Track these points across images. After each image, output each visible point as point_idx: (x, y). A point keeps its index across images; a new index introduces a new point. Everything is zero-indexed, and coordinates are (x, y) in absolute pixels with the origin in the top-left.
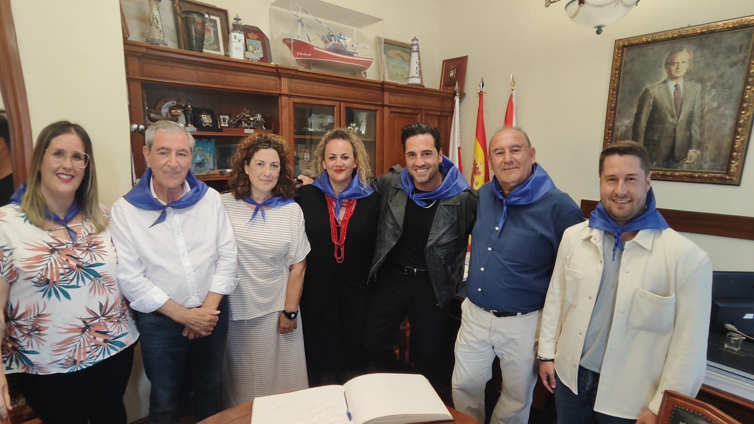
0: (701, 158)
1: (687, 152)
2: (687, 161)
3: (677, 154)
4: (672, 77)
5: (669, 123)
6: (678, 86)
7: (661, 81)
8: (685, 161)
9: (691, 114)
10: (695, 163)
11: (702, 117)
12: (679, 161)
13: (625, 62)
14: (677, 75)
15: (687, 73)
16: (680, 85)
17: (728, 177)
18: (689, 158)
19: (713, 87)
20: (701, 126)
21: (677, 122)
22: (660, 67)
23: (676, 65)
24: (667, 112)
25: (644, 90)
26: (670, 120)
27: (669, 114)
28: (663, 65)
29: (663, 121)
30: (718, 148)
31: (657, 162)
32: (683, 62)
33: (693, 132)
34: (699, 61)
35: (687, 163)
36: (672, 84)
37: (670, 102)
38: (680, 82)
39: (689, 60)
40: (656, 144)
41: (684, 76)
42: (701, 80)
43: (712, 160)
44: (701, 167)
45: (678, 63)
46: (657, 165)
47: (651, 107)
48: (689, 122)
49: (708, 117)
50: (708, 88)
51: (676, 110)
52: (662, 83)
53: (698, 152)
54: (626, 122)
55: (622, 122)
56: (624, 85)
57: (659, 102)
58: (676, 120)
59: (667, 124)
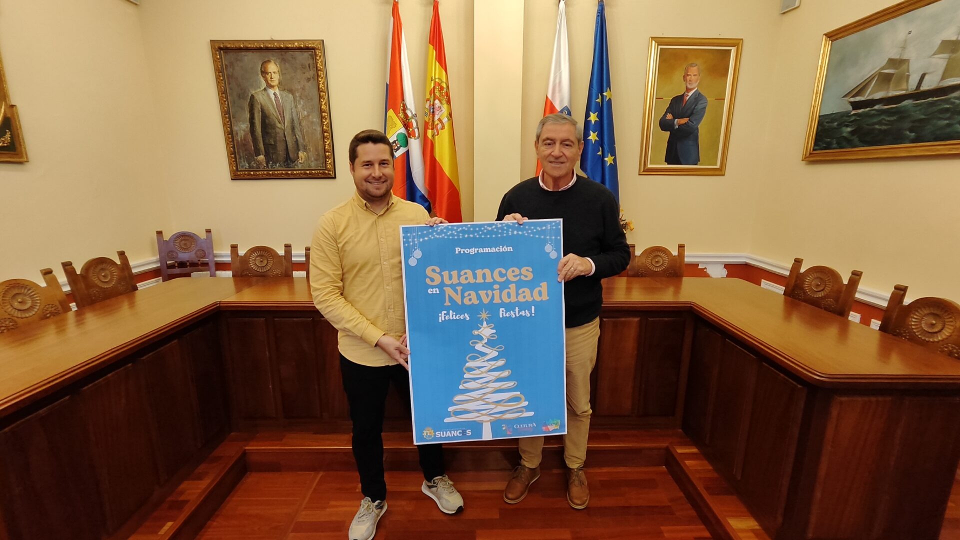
0: (308, 158)
1: (298, 153)
2: (300, 161)
3: (291, 155)
5: (278, 127)
6: (276, 95)
7: (262, 88)
9: (292, 121)
10: (305, 162)
11: (300, 124)
12: (295, 162)
14: (272, 84)
16: (277, 93)
17: (327, 172)
18: (300, 158)
19: (301, 98)
20: (301, 131)
23: (270, 74)
24: (274, 118)
25: (250, 95)
26: (279, 125)
27: (276, 120)
28: (260, 73)
29: (274, 127)
30: (317, 150)
31: (279, 163)
32: (274, 72)
33: (297, 136)
35: (300, 163)
36: (271, 92)
37: (274, 109)
38: (277, 91)
40: (274, 147)
41: (278, 85)
42: (291, 91)
43: (316, 160)
44: (310, 166)
45: (270, 73)
46: (280, 166)
47: (261, 113)
49: (303, 124)
51: (281, 117)
52: (263, 90)
53: (305, 153)
54: (242, 127)
55: (239, 127)
56: (231, 89)
57: (265, 108)
58: (283, 127)
59: (277, 129)
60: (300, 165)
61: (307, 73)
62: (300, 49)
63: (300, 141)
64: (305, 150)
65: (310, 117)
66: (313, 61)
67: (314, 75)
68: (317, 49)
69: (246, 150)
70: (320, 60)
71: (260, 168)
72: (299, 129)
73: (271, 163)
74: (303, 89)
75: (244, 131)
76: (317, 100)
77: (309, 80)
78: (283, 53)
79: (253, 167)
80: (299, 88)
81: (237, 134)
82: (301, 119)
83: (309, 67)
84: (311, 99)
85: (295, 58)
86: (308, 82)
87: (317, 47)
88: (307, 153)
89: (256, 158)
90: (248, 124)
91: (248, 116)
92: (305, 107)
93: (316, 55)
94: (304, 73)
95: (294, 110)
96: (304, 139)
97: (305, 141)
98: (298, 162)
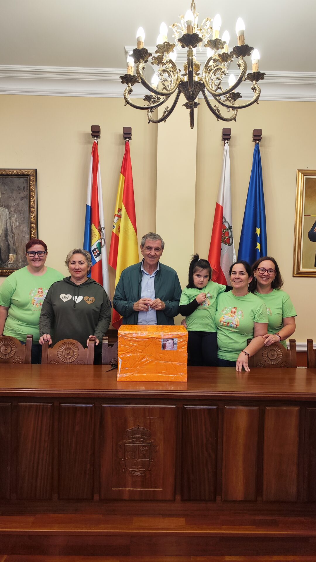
60: (9, 266)
61: (22, 193)
62: (17, 175)
63: (12, 245)
64: (15, 252)
66: (27, 184)
67: (27, 194)
68: (31, 176)
70: (33, 184)
72: (11, 237)
74: (17, 205)
76: (27, 214)
77: (22, 199)
78: (4, 178)
83: (24, 189)
84: (23, 213)
85: (13, 182)
86: (22, 200)
88: (17, 256)
92: (18, 219)
93: (30, 180)
94: (19, 193)
95: (8, 221)
96: (14, 244)
97: (15, 246)
98: (8, 262)
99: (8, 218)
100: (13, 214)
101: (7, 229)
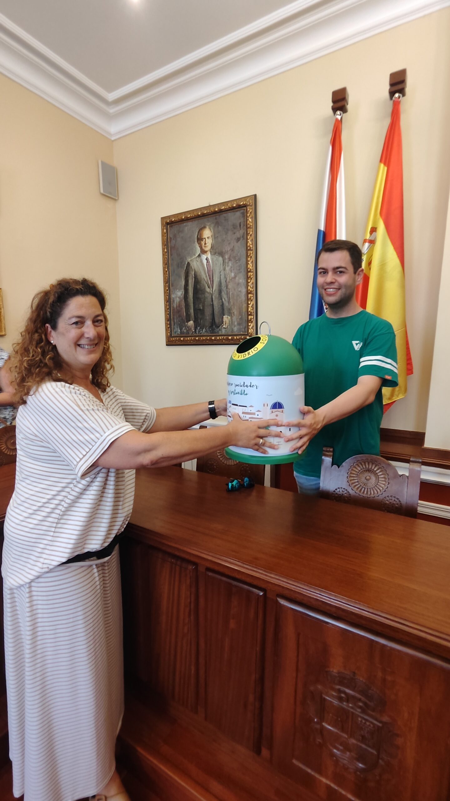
0: (232, 322)
1: (223, 318)
2: (224, 326)
3: (217, 320)
4: (203, 252)
5: (207, 292)
6: (208, 259)
7: (197, 255)
8: (223, 326)
10: (229, 327)
11: (227, 286)
13: (170, 238)
14: (206, 249)
15: (212, 247)
16: (209, 258)
17: (248, 337)
18: (224, 323)
19: (230, 259)
20: (227, 294)
21: (212, 291)
22: (194, 242)
23: (204, 240)
24: (205, 283)
25: (187, 263)
26: (208, 290)
27: (206, 285)
28: (196, 241)
29: (204, 291)
30: (240, 313)
31: (205, 329)
32: (208, 238)
33: (223, 300)
34: (218, 237)
35: (224, 328)
36: (204, 257)
37: (205, 274)
38: (209, 255)
39: (212, 236)
40: (202, 311)
41: (210, 250)
43: (239, 324)
44: (233, 331)
45: (205, 238)
46: (206, 332)
47: (194, 279)
48: (220, 292)
50: (227, 261)
51: (210, 281)
52: (197, 257)
53: (229, 317)
54: (178, 294)
55: (176, 294)
56: (172, 259)
57: (198, 274)
58: (211, 290)
59: (206, 294)
60: (223, 331)
61: (238, 232)
62: (232, 209)
63: (226, 304)
64: (230, 314)
65: (237, 278)
66: (244, 219)
67: (244, 233)
68: (248, 205)
69: (179, 316)
70: (251, 216)
71: (189, 334)
72: (226, 292)
73: (199, 328)
74: (232, 250)
75: (179, 298)
76: (244, 260)
77: (238, 240)
78: (218, 217)
79: (184, 333)
80: (229, 250)
81: (174, 301)
82: (228, 281)
83: (240, 226)
84: (239, 260)
85: (227, 219)
86: (238, 243)
87: (249, 204)
88: (231, 318)
89: (186, 323)
90: (183, 292)
91: (183, 283)
92: (233, 269)
93: (247, 212)
94: (235, 233)
95: (222, 273)
96: (229, 302)
97: (230, 304)
98: (222, 327)
99: (222, 268)
100: (228, 263)
101: (221, 283)
